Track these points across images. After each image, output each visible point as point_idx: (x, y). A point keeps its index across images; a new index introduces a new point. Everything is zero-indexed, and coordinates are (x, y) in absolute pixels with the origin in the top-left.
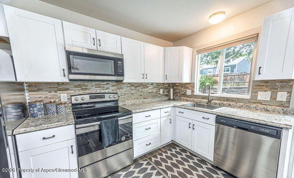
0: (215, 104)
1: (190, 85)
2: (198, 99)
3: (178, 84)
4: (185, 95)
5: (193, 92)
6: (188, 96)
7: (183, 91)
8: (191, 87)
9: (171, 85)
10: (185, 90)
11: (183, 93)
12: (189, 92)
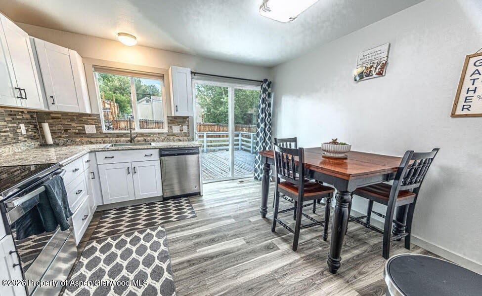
0: (139, 141)
1: (89, 118)
2: (111, 139)
3: (60, 115)
4: (82, 133)
5: (98, 128)
6: (91, 136)
7: (75, 128)
8: (95, 121)
9: (35, 116)
10: (82, 125)
11: (77, 131)
12: (90, 129)
